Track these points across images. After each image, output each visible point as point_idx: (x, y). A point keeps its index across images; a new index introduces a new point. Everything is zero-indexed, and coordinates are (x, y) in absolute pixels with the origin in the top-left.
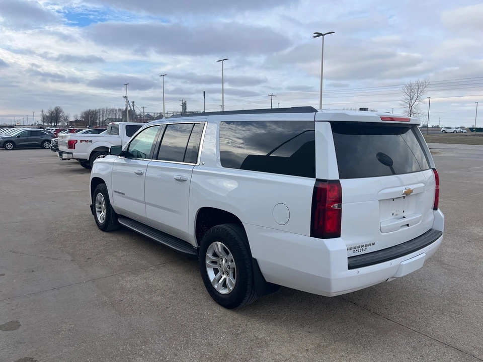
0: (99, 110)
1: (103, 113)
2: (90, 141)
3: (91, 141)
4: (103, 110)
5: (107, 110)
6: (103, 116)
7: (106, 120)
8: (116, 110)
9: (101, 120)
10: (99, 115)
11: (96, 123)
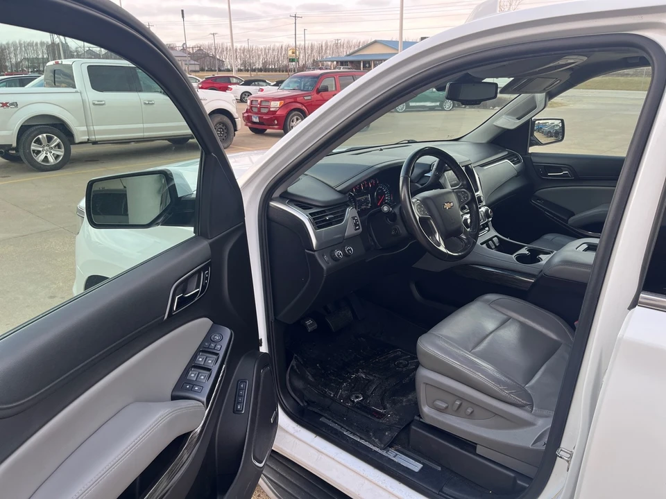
0: (8, 44)
1: (15, 50)
2: (12, 104)
3: (15, 104)
4: (14, 45)
5: (20, 44)
6: (16, 55)
7: (21, 61)
8: (36, 44)
9: (14, 61)
10: (9, 54)
11: (6, 67)
